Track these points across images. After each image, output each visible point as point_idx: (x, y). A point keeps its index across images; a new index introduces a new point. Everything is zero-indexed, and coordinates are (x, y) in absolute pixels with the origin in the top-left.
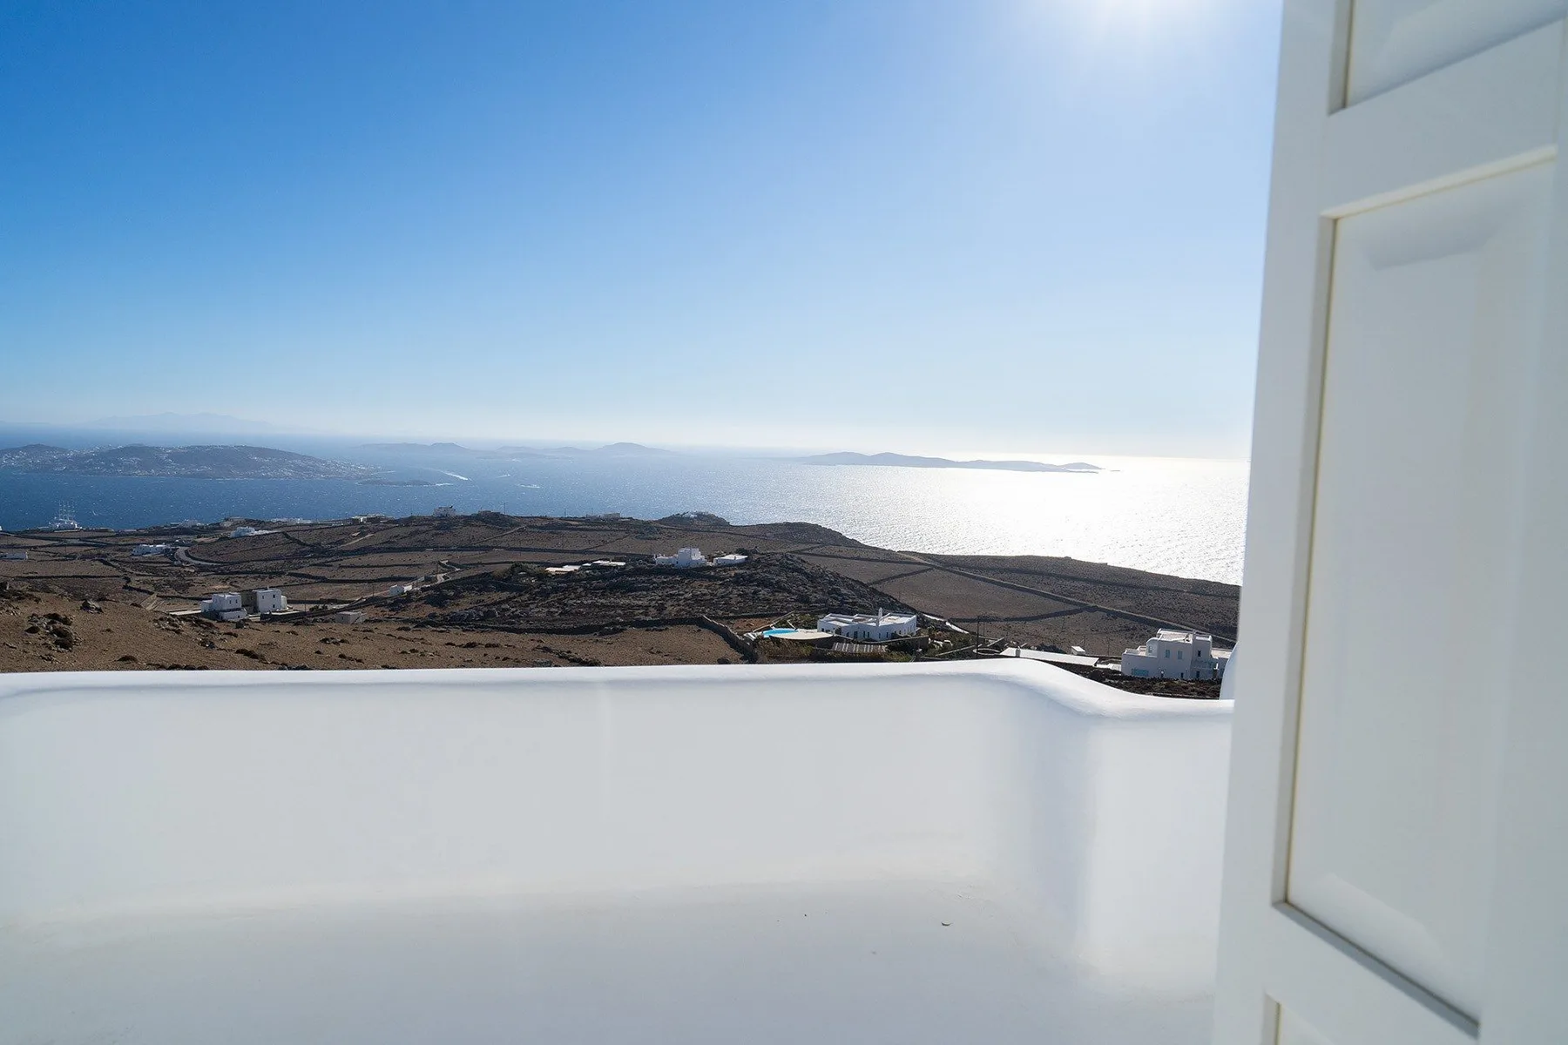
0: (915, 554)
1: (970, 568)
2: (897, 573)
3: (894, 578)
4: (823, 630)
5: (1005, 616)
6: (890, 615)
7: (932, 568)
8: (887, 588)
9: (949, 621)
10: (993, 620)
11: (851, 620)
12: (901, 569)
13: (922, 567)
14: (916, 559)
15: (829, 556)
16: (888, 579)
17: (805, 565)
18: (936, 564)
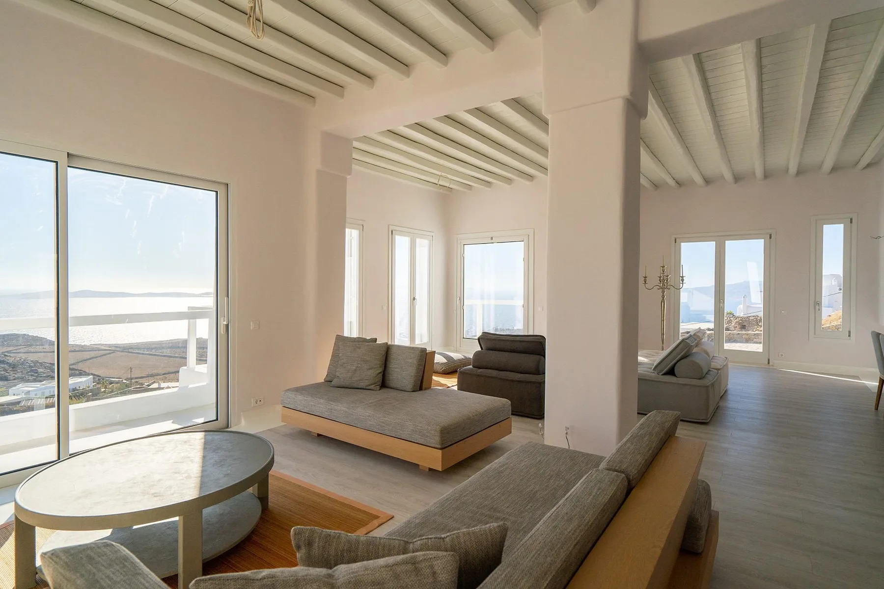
0: (102, 345)
1: (138, 349)
2: (89, 357)
3: (86, 360)
4: (14, 395)
5: (163, 372)
6: (72, 378)
7: (114, 351)
8: (80, 366)
9: (125, 380)
10: (155, 376)
11: (39, 385)
12: (92, 354)
13: (108, 352)
14: (103, 348)
15: (33, 352)
16: (82, 361)
17: (8, 358)
18: (118, 349)
